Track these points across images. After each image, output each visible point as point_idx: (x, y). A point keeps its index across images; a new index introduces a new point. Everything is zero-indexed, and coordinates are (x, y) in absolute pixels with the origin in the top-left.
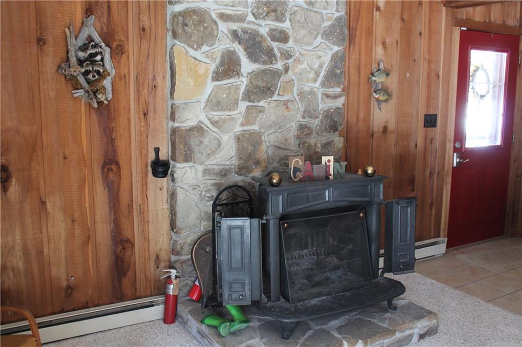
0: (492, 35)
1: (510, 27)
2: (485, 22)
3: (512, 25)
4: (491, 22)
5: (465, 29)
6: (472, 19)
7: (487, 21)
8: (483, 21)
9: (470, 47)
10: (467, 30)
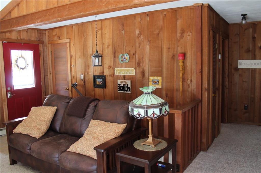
0: (23, 44)
1: (33, 41)
2: (18, 39)
3: (34, 40)
4: (21, 39)
5: (6, 42)
6: (10, 38)
7: (19, 38)
8: (17, 38)
9: (10, 49)
10: (7, 42)
